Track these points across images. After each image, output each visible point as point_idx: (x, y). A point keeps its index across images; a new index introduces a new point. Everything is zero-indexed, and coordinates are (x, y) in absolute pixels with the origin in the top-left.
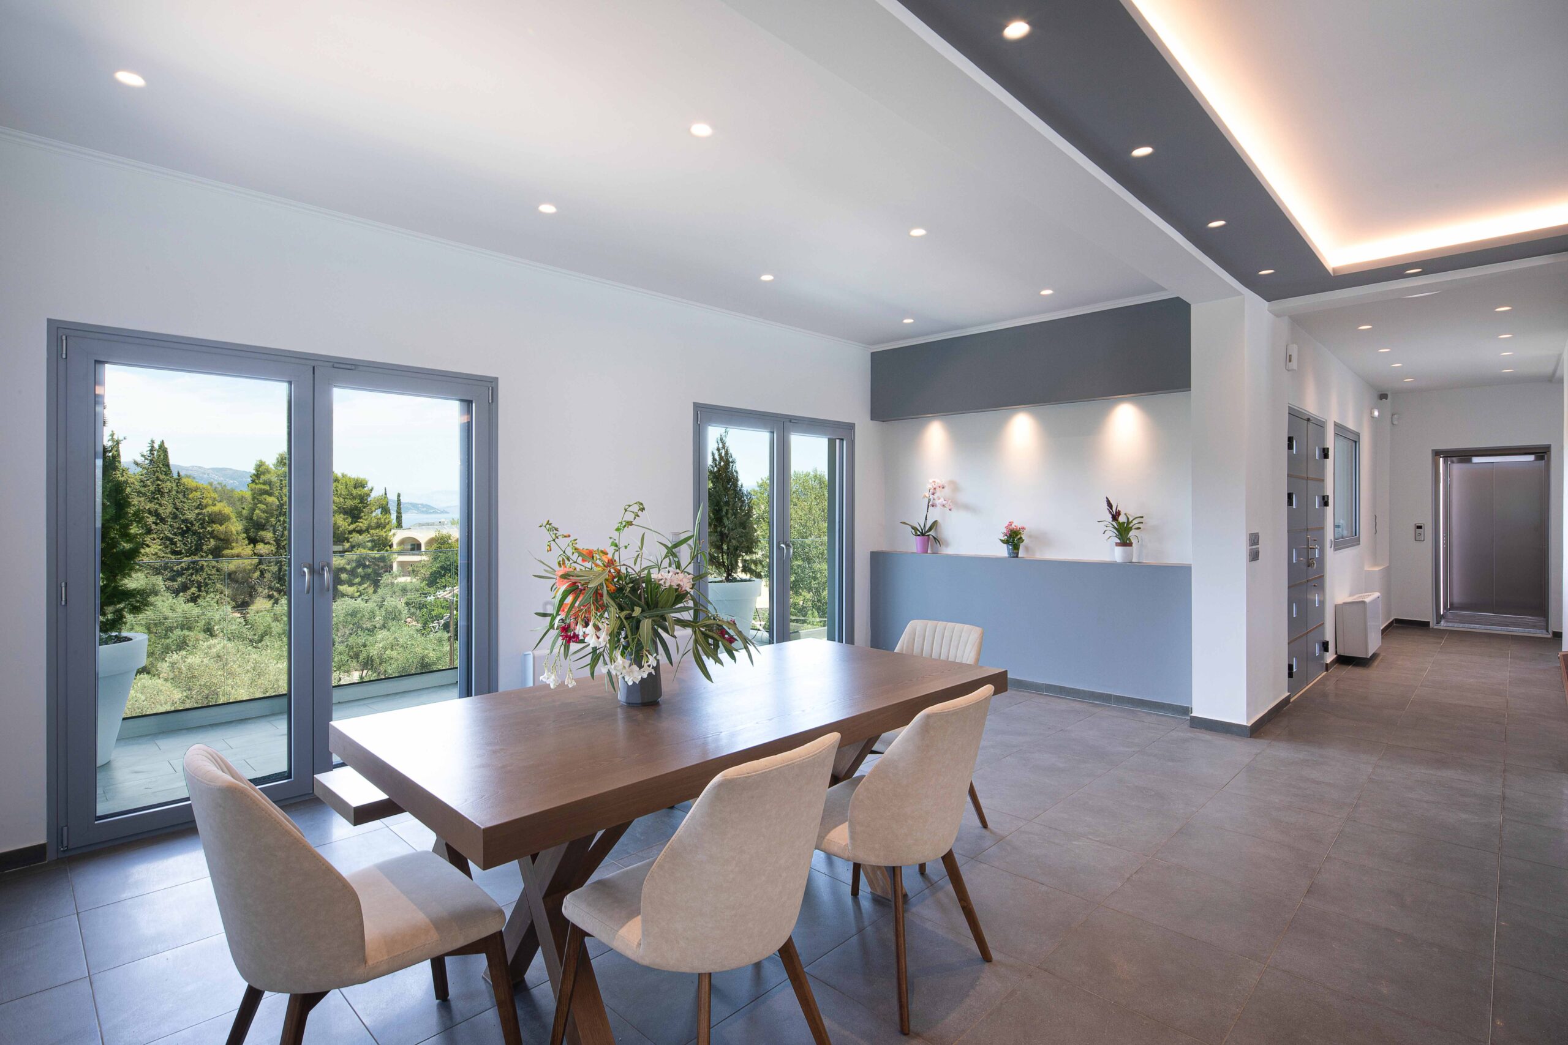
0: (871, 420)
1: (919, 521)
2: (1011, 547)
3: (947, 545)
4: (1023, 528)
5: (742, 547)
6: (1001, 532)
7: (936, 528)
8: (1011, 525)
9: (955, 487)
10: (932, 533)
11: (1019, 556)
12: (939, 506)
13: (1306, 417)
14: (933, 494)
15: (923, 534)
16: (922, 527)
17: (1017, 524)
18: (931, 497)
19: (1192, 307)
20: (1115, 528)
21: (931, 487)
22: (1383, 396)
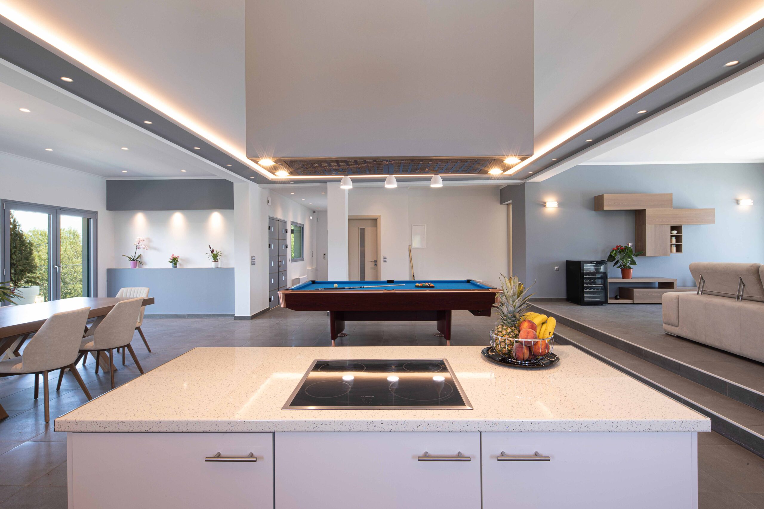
0: (107, 210)
1: (132, 255)
2: (173, 264)
3: (146, 264)
4: (178, 257)
5: (26, 270)
6: (169, 258)
7: (141, 257)
8: (173, 256)
9: (149, 240)
10: (139, 259)
11: (177, 267)
12: (141, 248)
13: (277, 220)
14: (139, 243)
15: (134, 260)
16: (134, 257)
17: (176, 255)
18: (138, 244)
19: (234, 183)
20: (212, 256)
21: (137, 240)
22: (314, 212)
